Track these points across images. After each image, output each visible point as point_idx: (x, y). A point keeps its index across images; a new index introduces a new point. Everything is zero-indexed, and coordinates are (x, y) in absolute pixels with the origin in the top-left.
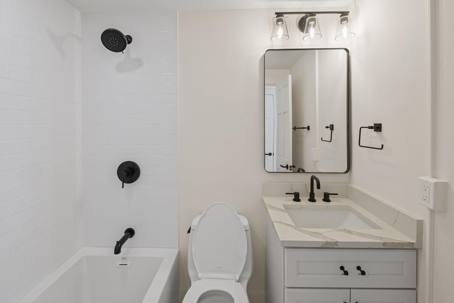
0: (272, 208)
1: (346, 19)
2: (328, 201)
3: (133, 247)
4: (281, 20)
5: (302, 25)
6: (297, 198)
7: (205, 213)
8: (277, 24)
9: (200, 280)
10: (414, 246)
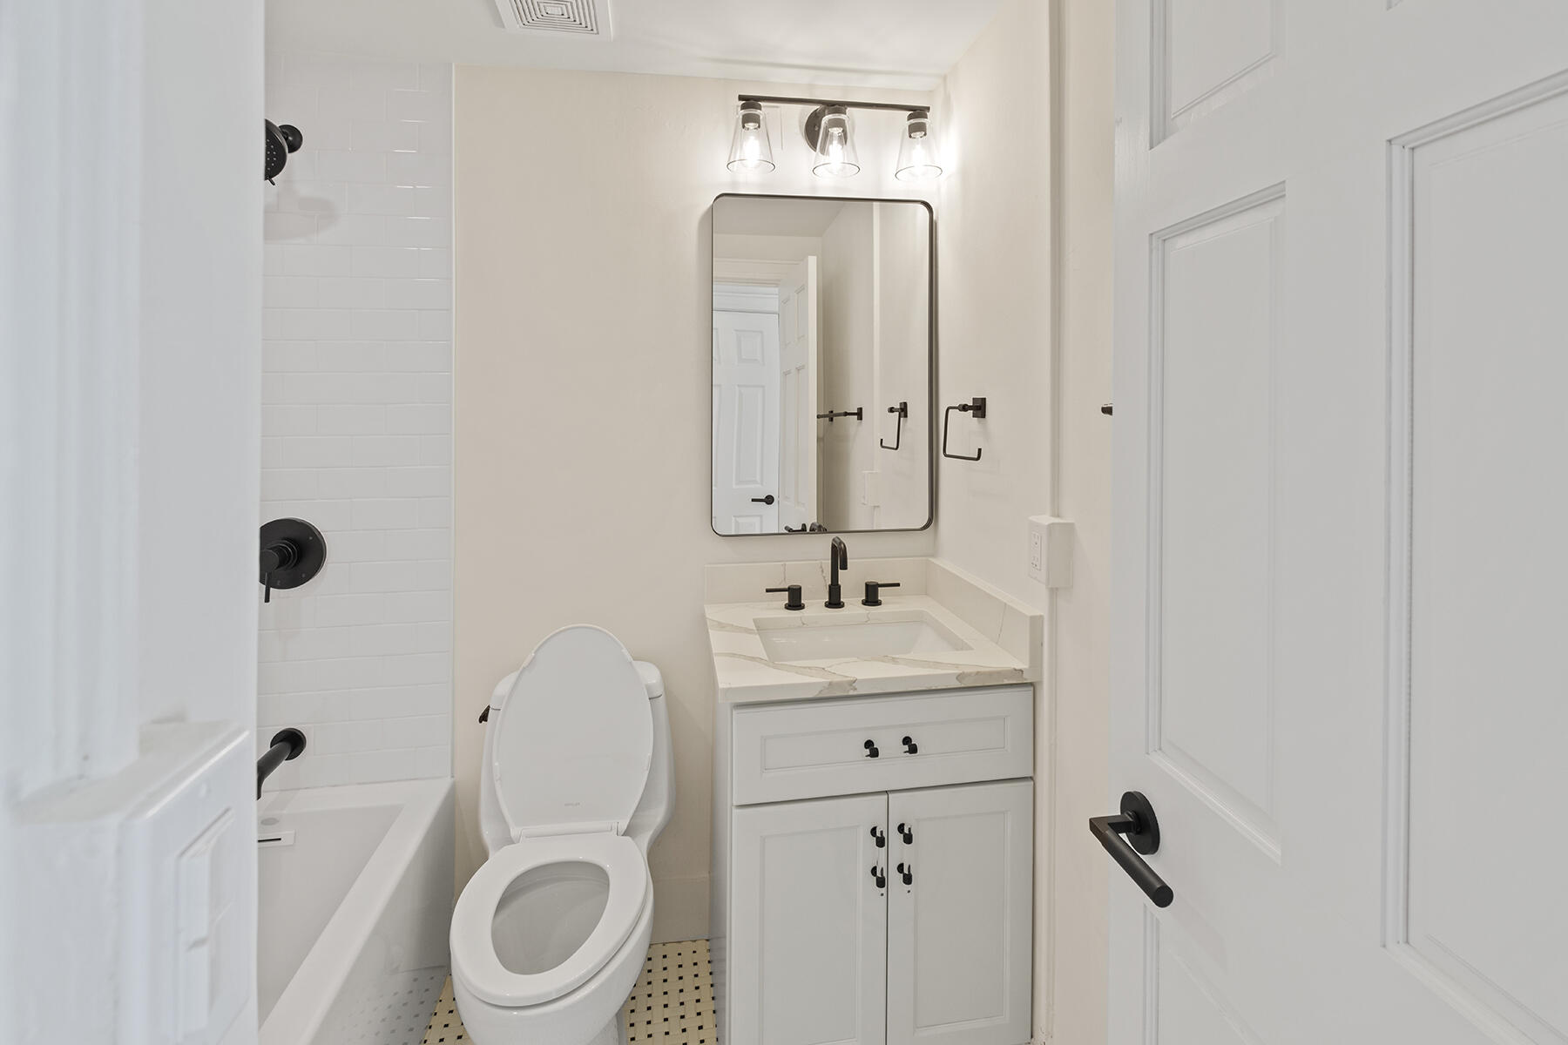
0: (721, 626)
1: (920, 128)
2: (876, 603)
3: (299, 789)
4: (755, 119)
5: (812, 131)
6: (795, 600)
7: (534, 658)
8: (744, 127)
9: (513, 843)
10: (1025, 676)
